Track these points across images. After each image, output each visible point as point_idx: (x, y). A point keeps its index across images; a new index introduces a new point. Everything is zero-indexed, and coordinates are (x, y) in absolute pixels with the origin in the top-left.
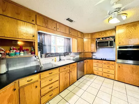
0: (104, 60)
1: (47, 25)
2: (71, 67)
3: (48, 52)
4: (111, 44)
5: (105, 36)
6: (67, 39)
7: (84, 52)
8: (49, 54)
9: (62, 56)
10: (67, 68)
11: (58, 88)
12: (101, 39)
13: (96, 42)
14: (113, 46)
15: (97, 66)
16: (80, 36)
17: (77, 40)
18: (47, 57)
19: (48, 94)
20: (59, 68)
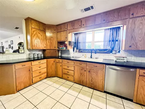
1: (74, 27)
8: (82, 49)
18: (80, 52)
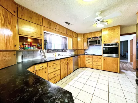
0: (94, 55)
1: (50, 26)
2: (68, 60)
3: (49, 49)
4: (99, 42)
5: (94, 36)
6: (64, 38)
7: (78, 49)
8: (50, 50)
9: (60, 52)
10: (66, 61)
11: (60, 75)
12: (92, 39)
13: (88, 41)
14: (100, 44)
15: (89, 60)
16: (74, 36)
17: (72, 39)
18: (49, 52)
19: (53, 79)
20: (60, 60)
